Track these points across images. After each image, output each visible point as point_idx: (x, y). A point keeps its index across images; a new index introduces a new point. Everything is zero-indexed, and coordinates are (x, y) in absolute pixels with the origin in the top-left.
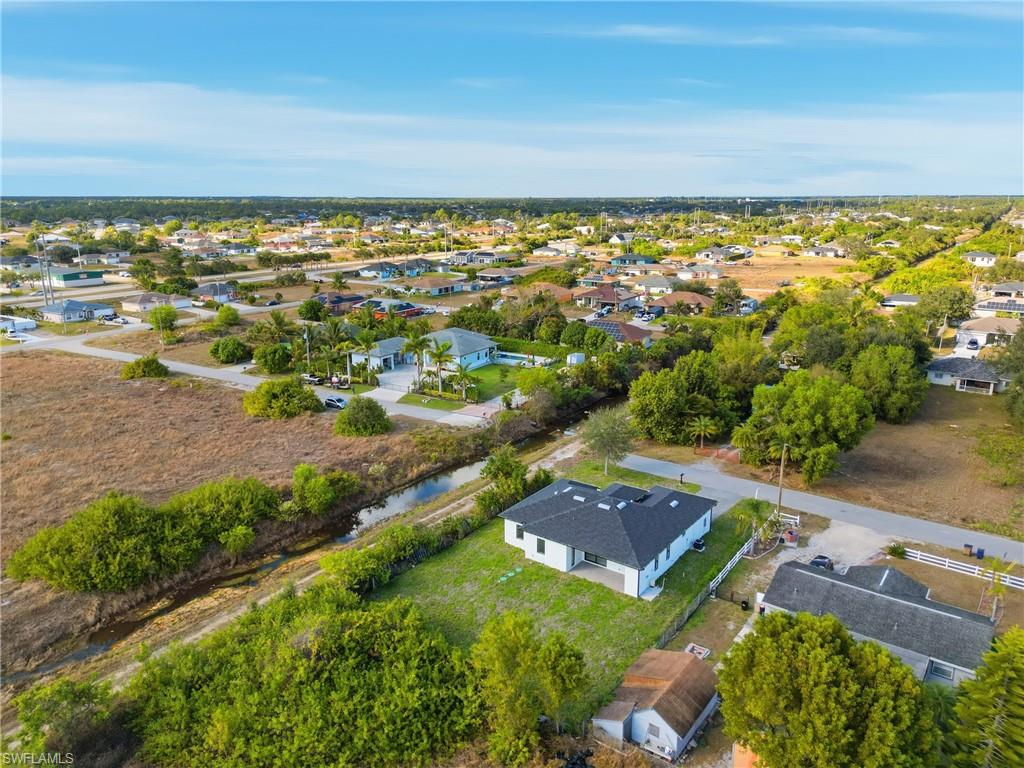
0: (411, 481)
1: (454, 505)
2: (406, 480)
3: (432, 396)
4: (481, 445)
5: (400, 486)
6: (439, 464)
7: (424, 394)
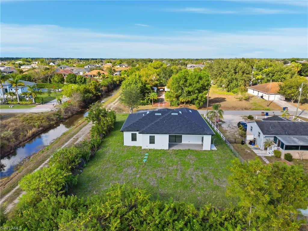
0: (29, 138)
1: (72, 139)
2: (27, 137)
3: (14, 104)
4: (58, 118)
5: (24, 141)
6: (41, 128)
7: (8, 104)
